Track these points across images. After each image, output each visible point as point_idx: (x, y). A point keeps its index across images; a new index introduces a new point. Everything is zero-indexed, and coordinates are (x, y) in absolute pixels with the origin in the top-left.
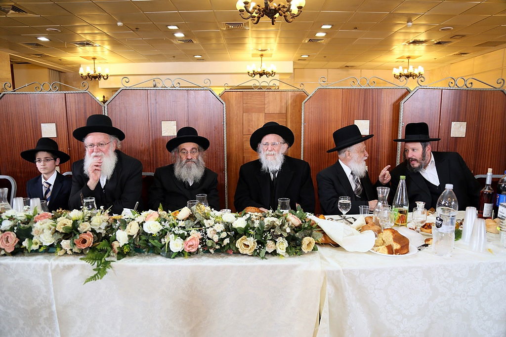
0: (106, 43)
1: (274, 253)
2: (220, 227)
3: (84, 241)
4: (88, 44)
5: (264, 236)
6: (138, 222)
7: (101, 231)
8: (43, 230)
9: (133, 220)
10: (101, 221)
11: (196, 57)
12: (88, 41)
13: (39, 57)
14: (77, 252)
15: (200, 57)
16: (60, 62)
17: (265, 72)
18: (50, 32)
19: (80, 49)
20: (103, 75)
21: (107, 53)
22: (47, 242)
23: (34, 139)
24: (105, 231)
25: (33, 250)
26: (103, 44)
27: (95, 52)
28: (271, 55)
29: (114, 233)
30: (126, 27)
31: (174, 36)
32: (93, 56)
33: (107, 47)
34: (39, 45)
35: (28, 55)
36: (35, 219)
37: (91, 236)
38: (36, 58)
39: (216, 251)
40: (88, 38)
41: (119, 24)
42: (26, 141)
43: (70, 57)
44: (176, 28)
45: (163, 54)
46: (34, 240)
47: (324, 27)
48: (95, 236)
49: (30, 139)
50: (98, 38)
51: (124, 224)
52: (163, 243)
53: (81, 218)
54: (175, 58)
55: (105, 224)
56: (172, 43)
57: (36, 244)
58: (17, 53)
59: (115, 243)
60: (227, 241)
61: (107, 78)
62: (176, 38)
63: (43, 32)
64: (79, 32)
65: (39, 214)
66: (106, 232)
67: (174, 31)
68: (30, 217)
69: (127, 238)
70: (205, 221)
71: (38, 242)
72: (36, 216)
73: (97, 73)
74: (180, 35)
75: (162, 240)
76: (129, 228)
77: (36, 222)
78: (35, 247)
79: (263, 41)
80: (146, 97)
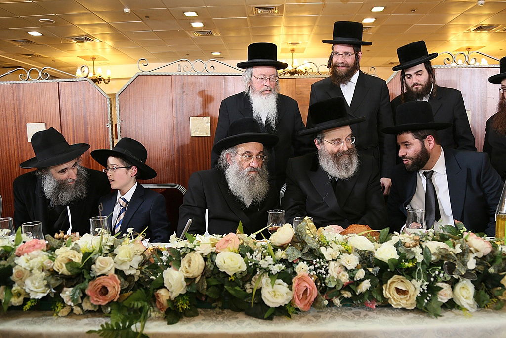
0: (108, 37)
1: (451, 305)
2: (352, 261)
3: (104, 291)
4: (87, 39)
5: (433, 275)
6: (202, 254)
7: (133, 272)
8: (31, 271)
9: (192, 250)
10: (132, 254)
11: (214, 54)
12: (88, 35)
13: (29, 58)
14: (90, 309)
15: (219, 54)
16: (54, 64)
17: (297, 70)
18: (44, 24)
19: (77, 46)
20: (104, 78)
21: (108, 50)
22: (37, 292)
23: (17, 144)
24: (139, 273)
25: (13, 306)
26: (104, 38)
27: (94, 49)
28: (303, 50)
29: (159, 274)
30: (134, 15)
31: (191, 26)
32: (91, 55)
33: (109, 43)
34: (29, 41)
35: (17, 55)
36: (17, 251)
37: (116, 281)
38: (26, 58)
39: (346, 302)
40: (87, 31)
41: (127, 10)
42: (7, 147)
43: (65, 57)
44: (194, 14)
45: (175, 51)
46: (15, 288)
47: (375, 10)
48: (122, 280)
49: (12, 144)
50: (99, 30)
51: (177, 257)
52: (249, 291)
53: (98, 249)
54: (189, 56)
55: (140, 258)
56: (188, 36)
57: (19, 294)
58: (4, 53)
59: (162, 292)
60: (366, 285)
61: (109, 81)
62: (193, 28)
63: (34, 24)
64: (76, 23)
65: (24, 242)
66: (142, 273)
67: (193, 19)
68: (9, 249)
69: (185, 283)
70: (323, 249)
71: (22, 291)
72: (19, 246)
73: (97, 76)
74: (198, 25)
75: (247, 286)
76: (187, 265)
77: (19, 256)
78: (16, 301)
79: (295, 31)
80: (170, 85)
